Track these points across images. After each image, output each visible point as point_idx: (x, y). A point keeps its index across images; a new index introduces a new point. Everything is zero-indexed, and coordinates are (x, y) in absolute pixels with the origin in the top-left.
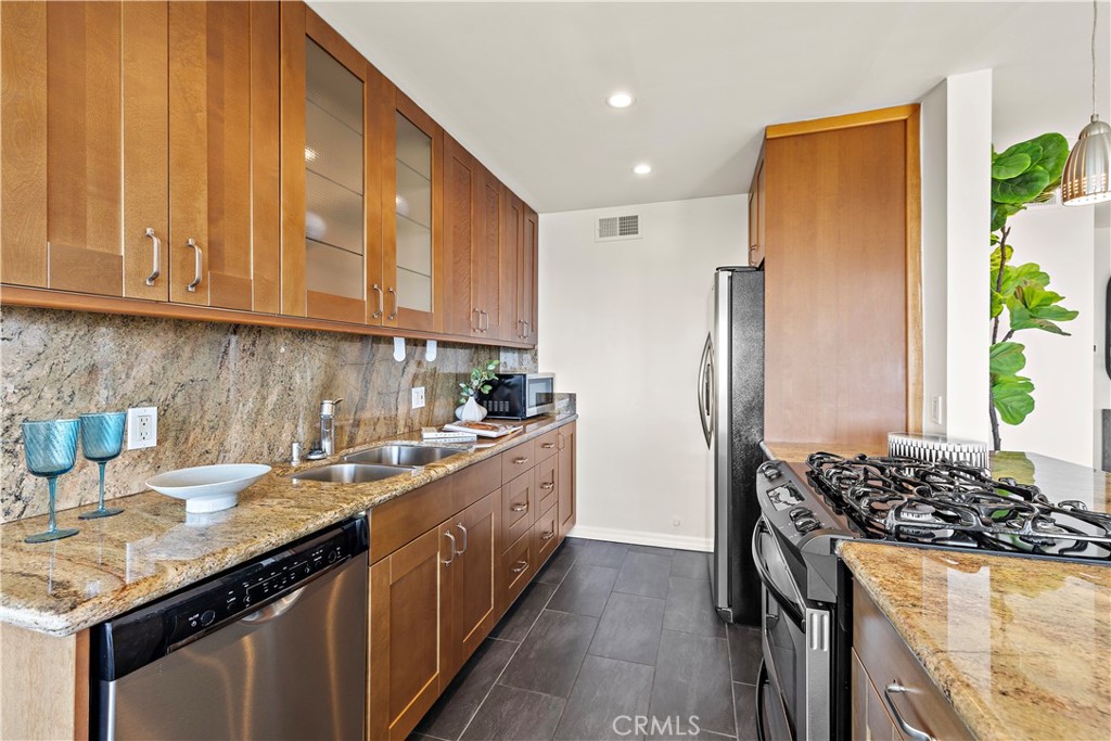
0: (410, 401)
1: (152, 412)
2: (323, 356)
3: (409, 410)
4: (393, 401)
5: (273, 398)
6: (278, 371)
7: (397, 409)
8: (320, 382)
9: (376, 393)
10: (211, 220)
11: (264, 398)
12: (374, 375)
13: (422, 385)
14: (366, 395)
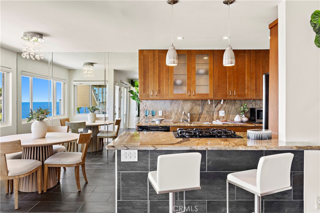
0: (218, 114)
1: (162, 111)
2: (190, 103)
3: (218, 116)
4: (212, 114)
5: (180, 111)
6: (181, 106)
7: (213, 116)
8: (190, 108)
9: (206, 111)
10: (159, 87)
11: (178, 111)
12: (205, 107)
13: (224, 110)
14: (203, 111)
